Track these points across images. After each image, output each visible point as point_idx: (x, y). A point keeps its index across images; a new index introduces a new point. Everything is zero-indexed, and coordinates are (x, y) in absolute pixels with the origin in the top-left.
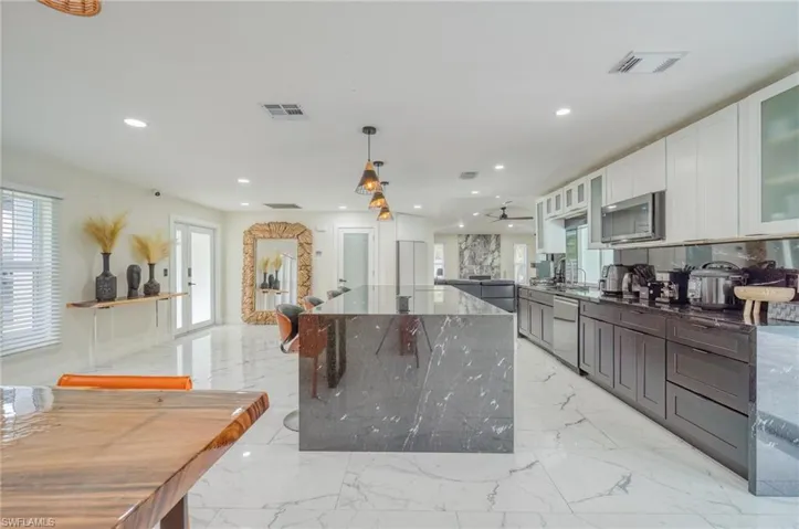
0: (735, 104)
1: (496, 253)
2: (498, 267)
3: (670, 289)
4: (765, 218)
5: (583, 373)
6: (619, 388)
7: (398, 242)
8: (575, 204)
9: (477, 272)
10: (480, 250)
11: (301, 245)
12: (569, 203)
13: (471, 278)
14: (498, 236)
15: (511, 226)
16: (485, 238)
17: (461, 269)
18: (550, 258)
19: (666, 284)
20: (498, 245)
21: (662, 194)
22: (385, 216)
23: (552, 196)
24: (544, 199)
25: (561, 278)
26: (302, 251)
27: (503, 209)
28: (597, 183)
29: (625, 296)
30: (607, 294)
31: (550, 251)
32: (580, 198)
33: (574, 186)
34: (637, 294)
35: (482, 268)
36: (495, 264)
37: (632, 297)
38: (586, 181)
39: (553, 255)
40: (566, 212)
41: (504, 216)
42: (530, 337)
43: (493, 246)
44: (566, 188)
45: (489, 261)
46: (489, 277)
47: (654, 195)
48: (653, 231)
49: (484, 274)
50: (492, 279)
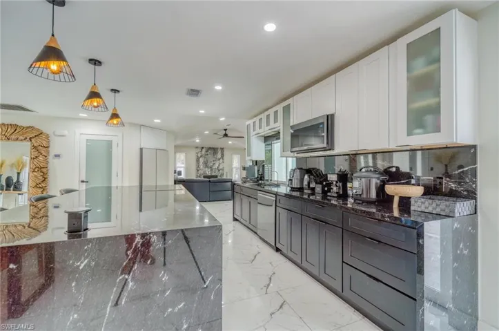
0: (387, 47)
1: (221, 160)
2: (223, 169)
3: (337, 186)
4: (410, 134)
5: (278, 250)
6: (305, 264)
7: (141, 149)
8: (272, 125)
9: (208, 173)
10: (210, 158)
11: (34, 147)
12: (268, 124)
13: (204, 177)
14: (222, 149)
15: (230, 142)
16: (214, 150)
17: (198, 171)
18: (255, 164)
19: (334, 183)
20: (223, 155)
21: (332, 116)
22: (115, 121)
23: (257, 119)
24: (250, 122)
25: (262, 178)
26: (36, 154)
27: (226, 130)
28: (287, 109)
29: (306, 191)
30: (293, 189)
31: (255, 159)
32: (276, 121)
33: (271, 112)
34: (313, 189)
35: (211, 170)
36: (221, 167)
37: (309, 192)
38: (280, 108)
39: (256, 162)
40: (266, 131)
41: (226, 135)
42: (242, 220)
43: (219, 156)
44: (267, 113)
45: (217, 165)
46: (216, 177)
47: (328, 116)
48: (328, 143)
49: (213, 174)
50: (219, 178)
